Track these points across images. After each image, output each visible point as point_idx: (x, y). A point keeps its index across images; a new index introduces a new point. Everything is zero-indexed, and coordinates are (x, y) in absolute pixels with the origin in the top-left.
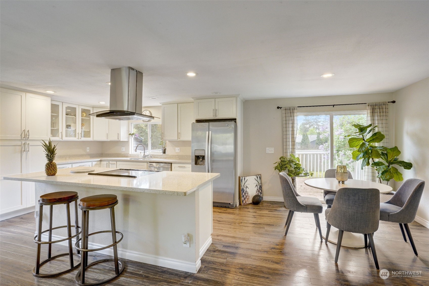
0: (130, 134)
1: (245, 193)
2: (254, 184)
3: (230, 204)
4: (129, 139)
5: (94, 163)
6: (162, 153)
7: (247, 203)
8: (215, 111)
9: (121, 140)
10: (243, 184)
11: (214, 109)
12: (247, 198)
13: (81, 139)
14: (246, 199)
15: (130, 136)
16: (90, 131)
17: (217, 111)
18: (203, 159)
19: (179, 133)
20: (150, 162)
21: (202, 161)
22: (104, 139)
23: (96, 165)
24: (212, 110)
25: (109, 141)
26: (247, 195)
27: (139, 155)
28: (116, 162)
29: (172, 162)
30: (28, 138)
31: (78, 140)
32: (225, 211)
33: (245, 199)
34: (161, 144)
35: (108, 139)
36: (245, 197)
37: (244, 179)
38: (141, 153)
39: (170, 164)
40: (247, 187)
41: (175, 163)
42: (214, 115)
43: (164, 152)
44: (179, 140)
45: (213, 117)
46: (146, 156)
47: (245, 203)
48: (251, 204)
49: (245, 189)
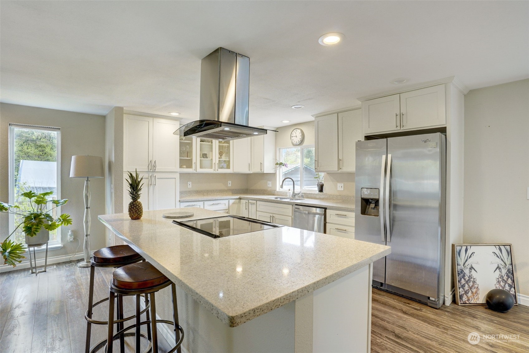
0: (277, 164)
1: (467, 280)
2: (492, 263)
3: (429, 298)
4: (276, 171)
5: (231, 202)
6: (318, 192)
7: (472, 302)
8: (401, 116)
9: (265, 172)
10: (463, 261)
11: (398, 113)
12: (472, 292)
13: (218, 170)
14: (470, 294)
15: (278, 166)
16: (230, 161)
17: (404, 116)
18: (376, 205)
19: (340, 160)
20: (296, 205)
21: (374, 208)
22: (246, 171)
23: (233, 203)
24: (395, 115)
25: (252, 173)
26: (472, 286)
27: (287, 192)
28: (255, 201)
29: (326, 206)
30: (155, 169)
31: (215, 172)
32: (415, 312)
33: (466, 293)
34: (317, 178)
35: (250, 171)
36: (466, 287)
37: (466, 250)
38: (289, 190)
39: (324, 209)
40: (472, 268)
41: (332, 208)
42: (398, 125)
43: (321, 190)
44: (340, 171)
45: (396, 129)
46: (296, 194)
47: (467, 302)
48: (482, 305)
49: (467, 271)
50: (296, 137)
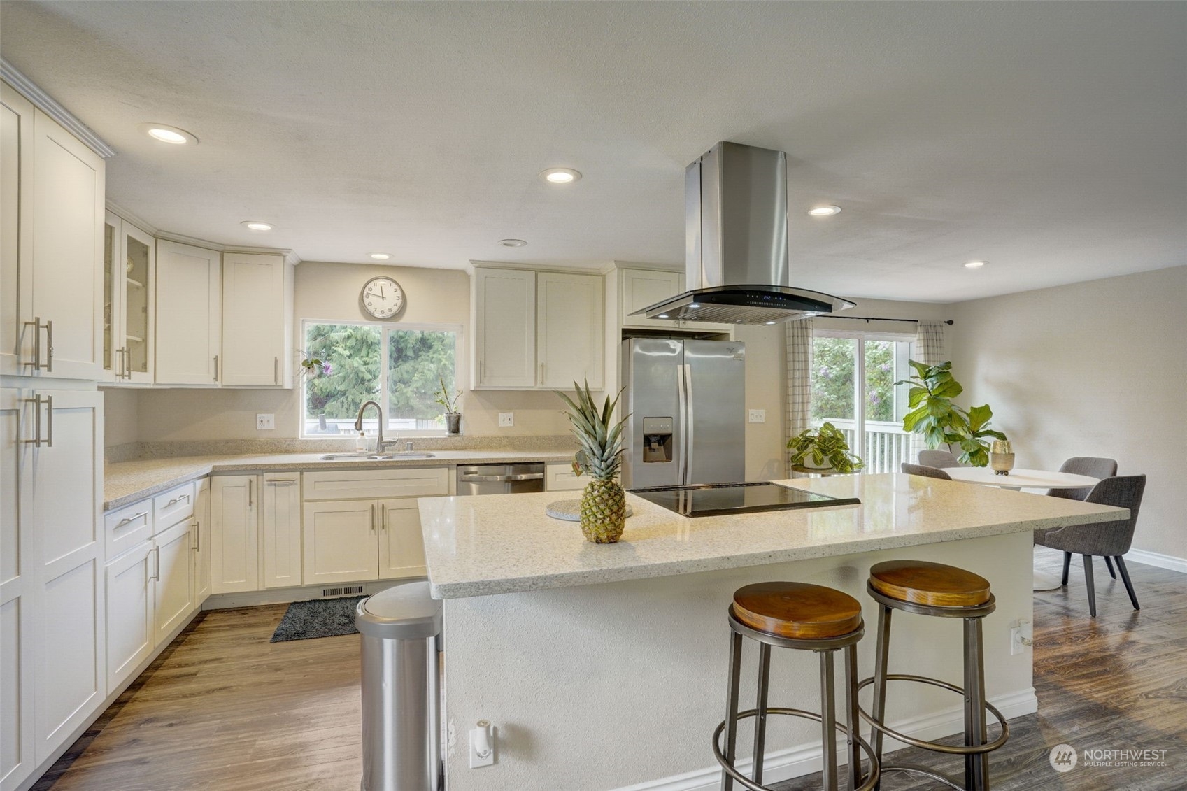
0: (305, 363)
6: (447, 433)
9: (284, 387)
13: (128, 376)
15: (306, 369)
16: (145, 342)
19: (541, 365)
23: (200, 493)
30: (49, 367)
35: (218, 382)
39: (540, 466)
43: (455, 430)
46: (388, 444)
50: (383, 298)
